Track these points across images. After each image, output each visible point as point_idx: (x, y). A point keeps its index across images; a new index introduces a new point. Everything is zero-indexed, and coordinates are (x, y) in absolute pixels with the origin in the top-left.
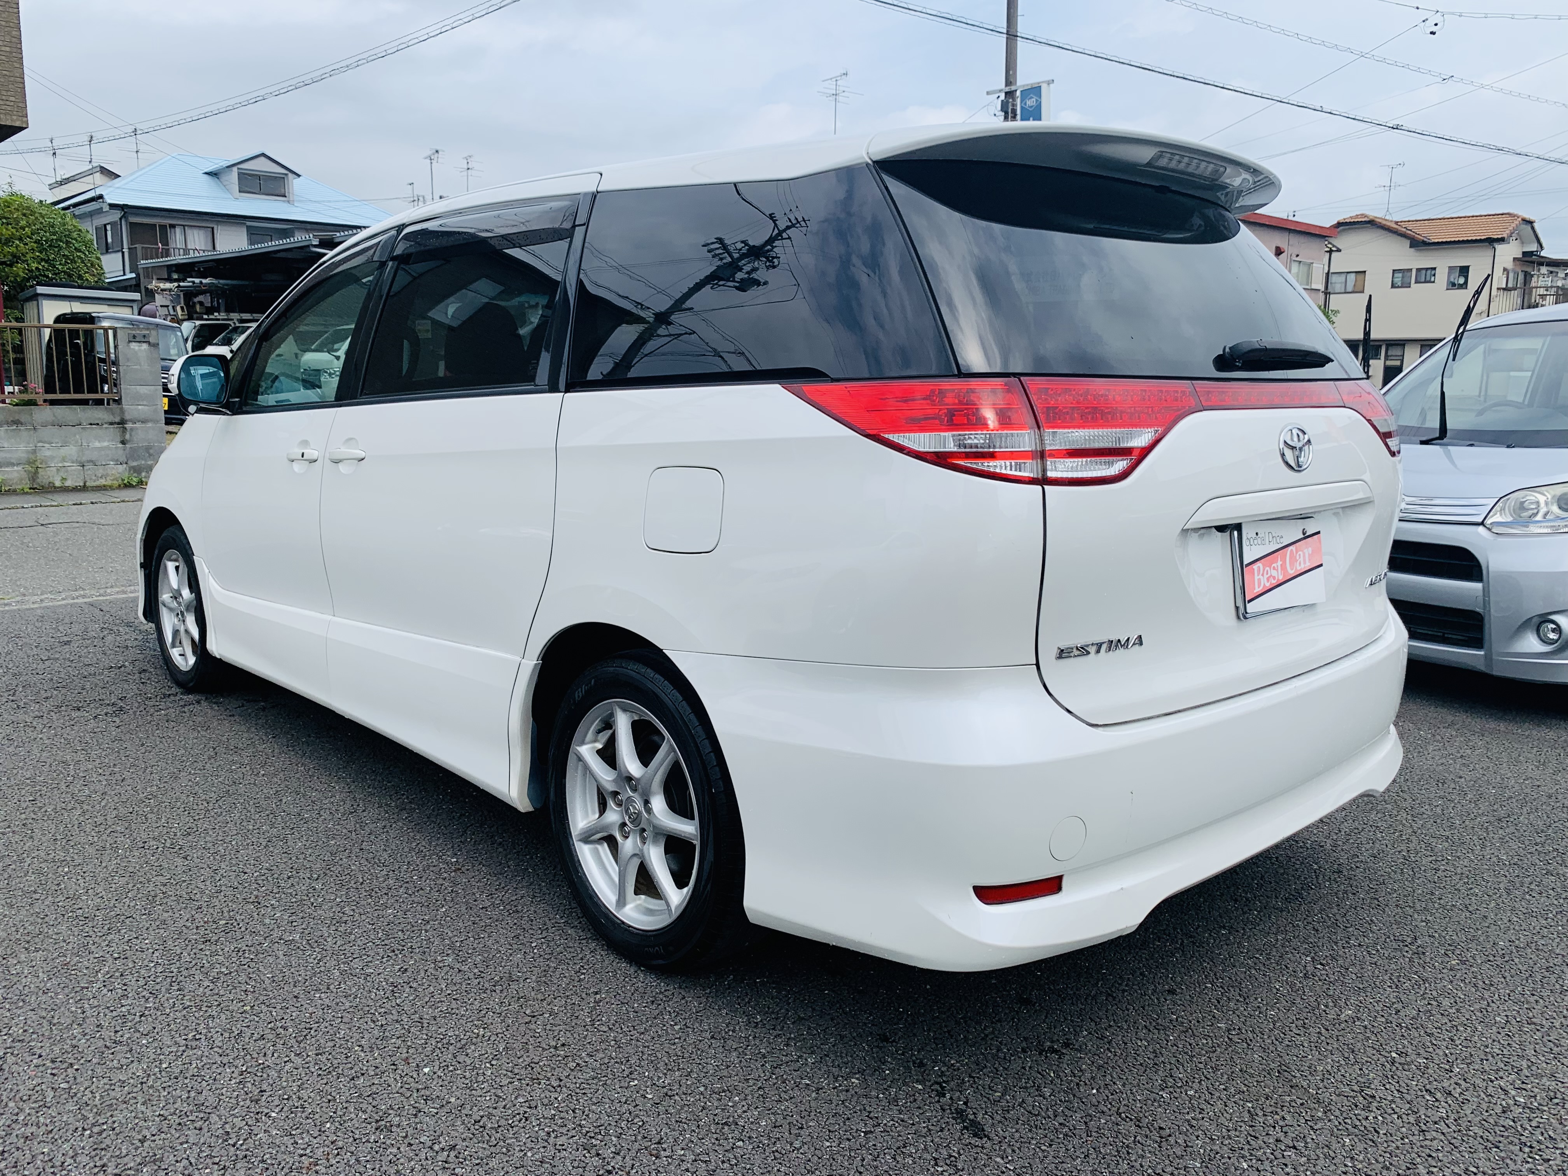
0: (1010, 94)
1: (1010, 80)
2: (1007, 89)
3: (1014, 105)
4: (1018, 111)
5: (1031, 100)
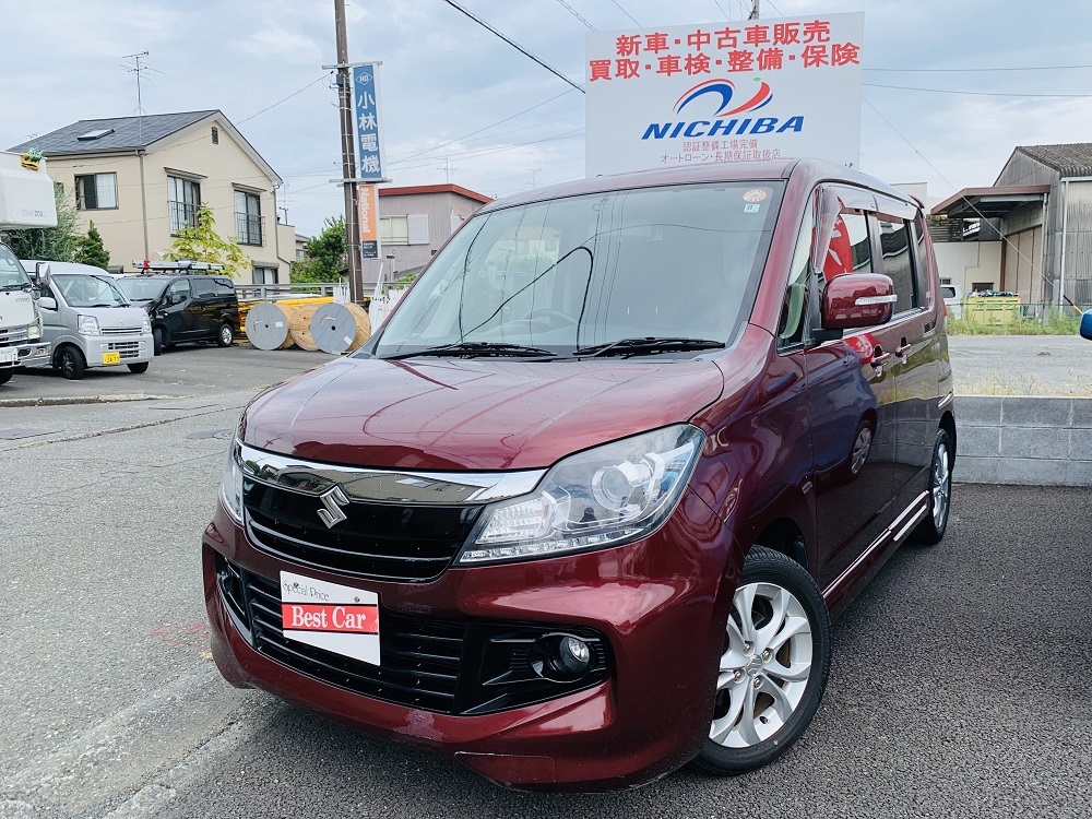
0: (343, 70)
1: (342, 57)
2: (340, 66)
3: (348, 80)
4: (352, 85)
5: (364, 79)
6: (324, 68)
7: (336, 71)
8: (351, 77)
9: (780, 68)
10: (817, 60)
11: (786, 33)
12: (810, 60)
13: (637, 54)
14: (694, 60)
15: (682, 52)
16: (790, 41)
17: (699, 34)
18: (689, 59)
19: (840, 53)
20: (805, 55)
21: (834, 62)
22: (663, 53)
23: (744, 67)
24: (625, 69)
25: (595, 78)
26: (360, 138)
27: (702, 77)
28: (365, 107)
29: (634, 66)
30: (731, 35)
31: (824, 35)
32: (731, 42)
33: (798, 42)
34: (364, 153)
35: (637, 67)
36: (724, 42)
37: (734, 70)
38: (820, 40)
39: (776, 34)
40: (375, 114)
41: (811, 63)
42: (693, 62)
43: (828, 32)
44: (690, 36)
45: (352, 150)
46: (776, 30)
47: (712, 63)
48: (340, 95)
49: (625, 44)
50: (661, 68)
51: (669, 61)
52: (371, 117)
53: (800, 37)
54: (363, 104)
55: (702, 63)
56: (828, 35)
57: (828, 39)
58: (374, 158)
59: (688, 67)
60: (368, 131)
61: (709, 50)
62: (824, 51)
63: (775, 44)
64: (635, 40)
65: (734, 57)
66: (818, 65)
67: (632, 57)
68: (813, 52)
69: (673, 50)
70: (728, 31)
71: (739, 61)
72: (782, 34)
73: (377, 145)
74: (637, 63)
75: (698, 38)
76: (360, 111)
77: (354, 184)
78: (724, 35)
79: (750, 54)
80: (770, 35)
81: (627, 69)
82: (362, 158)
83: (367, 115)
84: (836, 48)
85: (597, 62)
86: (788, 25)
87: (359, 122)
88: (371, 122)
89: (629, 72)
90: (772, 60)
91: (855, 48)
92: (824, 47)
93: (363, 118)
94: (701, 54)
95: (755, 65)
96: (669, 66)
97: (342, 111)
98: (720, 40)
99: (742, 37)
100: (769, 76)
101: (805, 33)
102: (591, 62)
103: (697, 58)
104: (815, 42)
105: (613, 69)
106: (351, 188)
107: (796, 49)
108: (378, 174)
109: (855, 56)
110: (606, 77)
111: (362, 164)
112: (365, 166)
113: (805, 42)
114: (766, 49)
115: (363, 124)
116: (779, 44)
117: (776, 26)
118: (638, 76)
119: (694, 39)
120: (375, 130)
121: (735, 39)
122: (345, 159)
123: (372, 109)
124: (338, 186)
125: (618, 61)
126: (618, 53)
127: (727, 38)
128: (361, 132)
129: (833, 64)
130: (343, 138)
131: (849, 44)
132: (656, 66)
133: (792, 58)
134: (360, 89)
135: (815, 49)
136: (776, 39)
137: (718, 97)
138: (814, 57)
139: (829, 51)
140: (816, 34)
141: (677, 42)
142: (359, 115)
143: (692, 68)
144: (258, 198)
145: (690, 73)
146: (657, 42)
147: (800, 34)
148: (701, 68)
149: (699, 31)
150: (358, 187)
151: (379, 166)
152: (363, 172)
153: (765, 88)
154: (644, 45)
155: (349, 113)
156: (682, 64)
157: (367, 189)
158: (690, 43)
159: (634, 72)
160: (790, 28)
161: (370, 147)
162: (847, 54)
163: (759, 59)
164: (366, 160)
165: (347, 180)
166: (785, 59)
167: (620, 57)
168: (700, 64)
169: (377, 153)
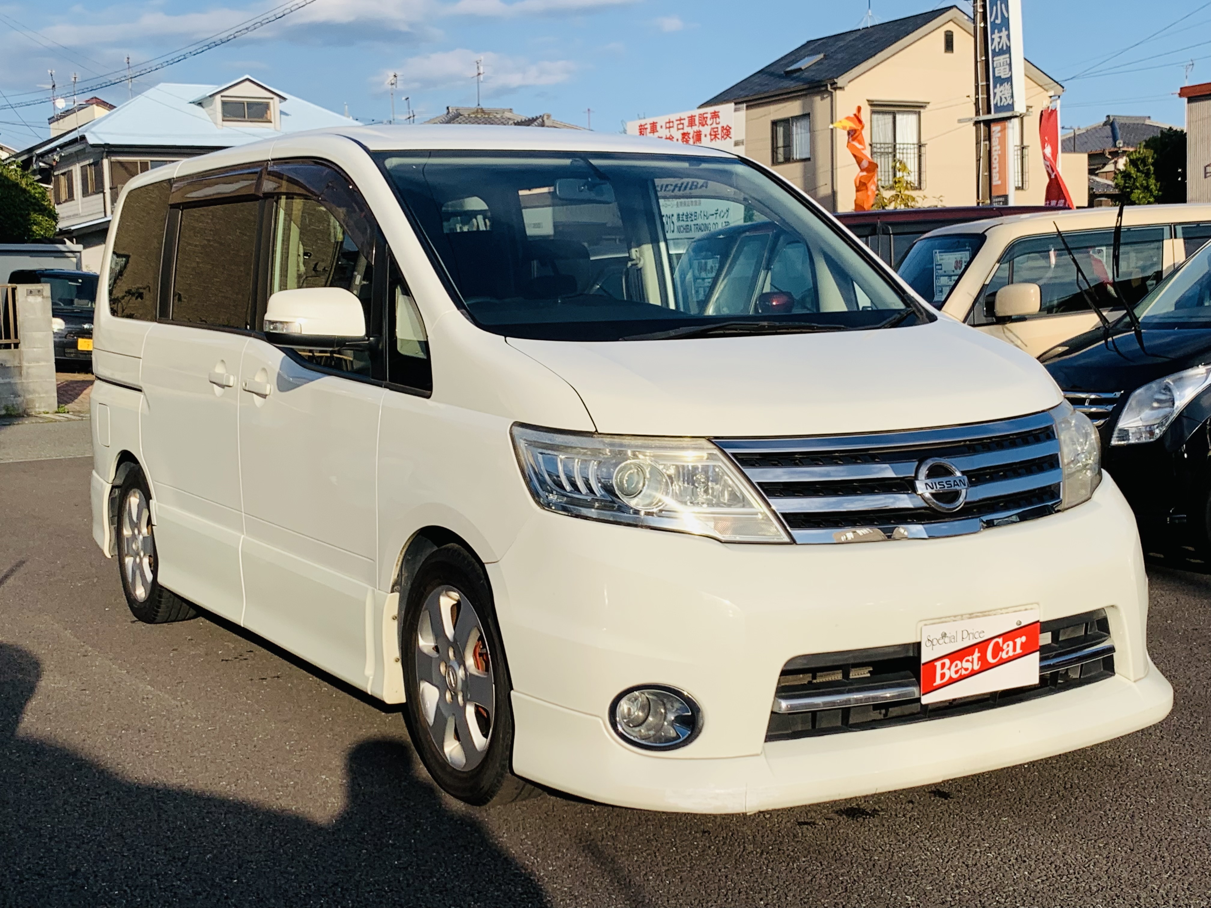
19: (724, 132)
21: (722, 137)
26: (993, 62)
28: (998, 21)
30: (682, 122)
34: (996, 81)
40: (1008, 29)
43: (719, 117)
45: (986, 78)
52: (1004, 34)
54: (996, 17)
58: (1007, 86)
60: (1002, 51)
62: (718, 131)
63: (699, 127)
68: (713, 132)
70: (680, 120)
73: (1010, 69)
76: (993, 27)
77: (986, 123)
79: (689, 134)
82: (996, 87)
83: (1000, 31)
84: (723, 128)
87: (992, 41)
88: (1004, 39)
91: (730, 128)
92: (718, 128)
93: (996, 36)
99: (686, 122)
104: (714, 125)
106: (983, 128)
107: (706, 130)
108: (1011, 107)
111: (996, 95)
112: (999, 97)
113: (711, 125)
115: (997, 40)
116: (701, 128)
120: (1008, 50)
123: (1006, 23)
127: (681, 124)
128: (994, 54)
133: (706, 136)
139: (720, 131)
142: (992, 32)
147: (709, 119)
150: (992, 126)
151: (1012, 96)
152: (996, 108)
154: (649, 130)
155: (985, 30)
157: (997, 128)
158: (666, 128)
161: (1004, 72)
164: (999, 90)
165: (978, 118)
166: (703, 136)
169: (1010, 79)
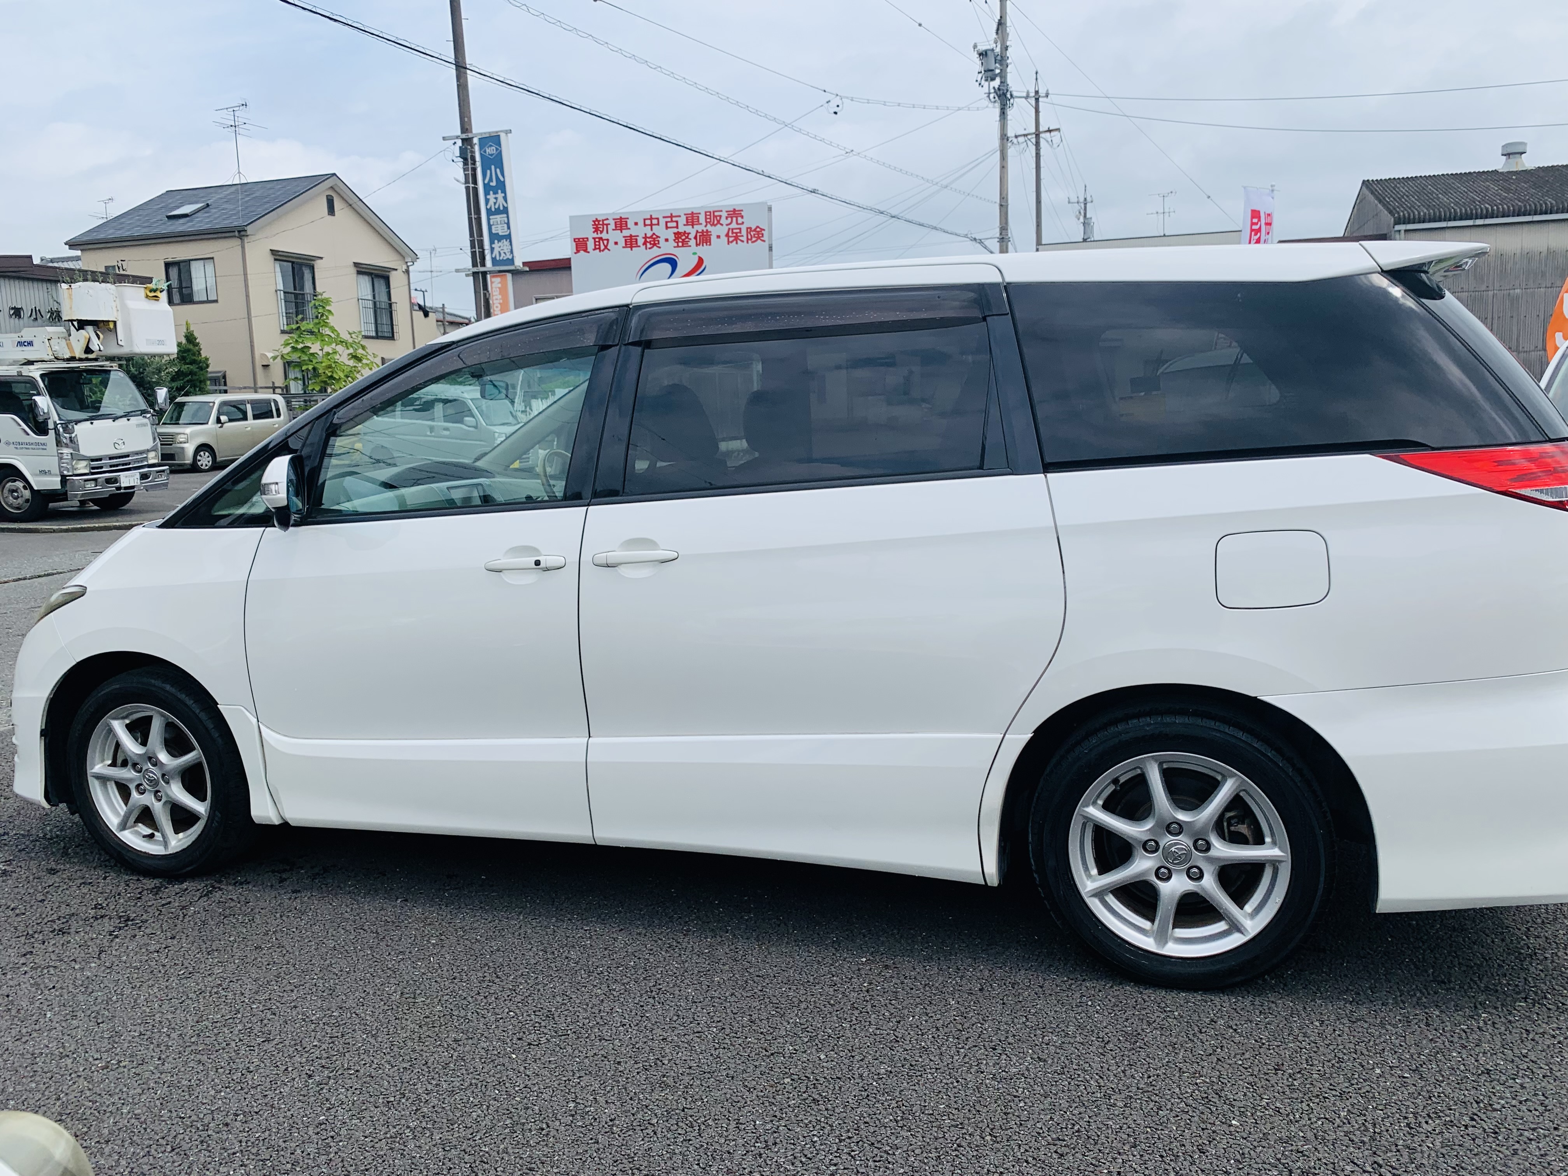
0: (467, 141)
1: (465, 127)
2: (464, 136)
3: (473, 152)
4: (478, 158)
5: (491, 150)
6: (444, 139)
7: (459, 143)
8: (477, 148)
9: (710, 245)
10: (736, 238)
11: (713, 218)
12: (731, 239)
13: (607, 233)
14: (649, 238)
15: (640, 232)
16: (717, 224)
17: (651, 219)
18: (645, 237)
19: (752, 233)
20: (727, 235)
21: (748, 240)
22: (626, 233)
23: (685, 244)
24: (599, 245)
25: (578, 251)
26: (489, 220)
27: (655, 252)
29: (605, 242)
30: (674, 219)
31: (740, 220)
32: (674, 224)
33: (722, 225)
34: (494, 237)
35: (608, 243)
36: (669, 225)
37: (678, 246)
38: (737, 224)
39: (706, 219)
40: (504, 191)
41: (732, 242)
42: (648, 240)
43: (742, 217)
44: (645, 220)
45: (480, 234)
46: (706, 215)
47: (662, 240)
48: (465, 170)
49: (598, 225)
50: (626, 244)
51: (631, 239)
52: (500, 195)
53: (723, 221)
54: (491, 180)
55: (654, 241)
56: (743, 220)
57: (743, 223)
58: (506, 243)
59: (645, 243)
60: (498, 212)
61: (659, 230)
62: (740, 232)
63: (706, 226)
64: (605, 222)
65: (678, 235)
66: (737, 243)
67: (604, 235)
68: (733, 233)
69: (633, 231)
70: (671, 216)
71: (681, 239)
72: (710, 218)
73: (509, 228)
74: (608, 240)
75: (651, 221)
76: (487, 188)
77: (484, 274)
78: (669, 219)
79: (689, 234)
80: (702, 219)
81: (601, 245)
82: (492, 242)
83: (495, 193)
84: (749, 230)
85: (579, 239)
86: (714, 212)
87: (487, 201)
88: (501, 201)
89: (602, 247)
90: (704, 238)
91: (762, 230)
92: (740, 229)
93: (491, 197)
94: (654, 234)
95: (692, 242)
96: (631, 242)
97: (467, 188)
98: (667, 222)
100: (703, 251)
101: (727, 218)
102: (575, 239)
103: (651, 237)
104: (734, 225)
105: (591, 245)
106: (480, 279)
107: (721, 230)
108: (511, 261)
109: (763, 236)
110: (586, 251)
111: (492, 249)
112: (496, 252)
113: (727, 225)
114: (700, 230)
115: (492, 201)
117: (706, 212)
118: (609, 250)
119: (648, 222)
120: (505, 211)
121: (677, 222)
122: (473, 246)
123: (501, 186)
124: (467, 275)
125: (594, 239)
126: (594, 232)
127: (672, 221)
128: (489, 212)
129: (748, 242)
130: (470, 219)
131: (758, 227)
132: (622, 242)
133: (718, 237)
134: (487, 163)
135: (735, 231)
136: (706, 222)
137: (667, 267)
138: (734, 237)
139: (744, 232)
140: (734, 219)
141: (636, 224)
142: (486, 193)
143: (648, 244)
144: (387, 280)
145: (646, 249)
146: (621, 224)
147: (723, 219)
148: (655, 245)
149: (651, 216)
150: (488, 276)
151: (512, 252)
152: (494, 261)
153: (701, 260)
154: (612, 226)
155: (476, 190)
156: (641, 241)
157: (498, 280)
158: (645, 225)
159: (606, 247)
160: (716, 214)
161: (500, 230)
162: (756, 234)
163: (695, 238)
164: (496, 245)
165: (475, 270)
166: (713, 238)
167: (595, 235)
168: (653, 241)
169: (508, 237)
